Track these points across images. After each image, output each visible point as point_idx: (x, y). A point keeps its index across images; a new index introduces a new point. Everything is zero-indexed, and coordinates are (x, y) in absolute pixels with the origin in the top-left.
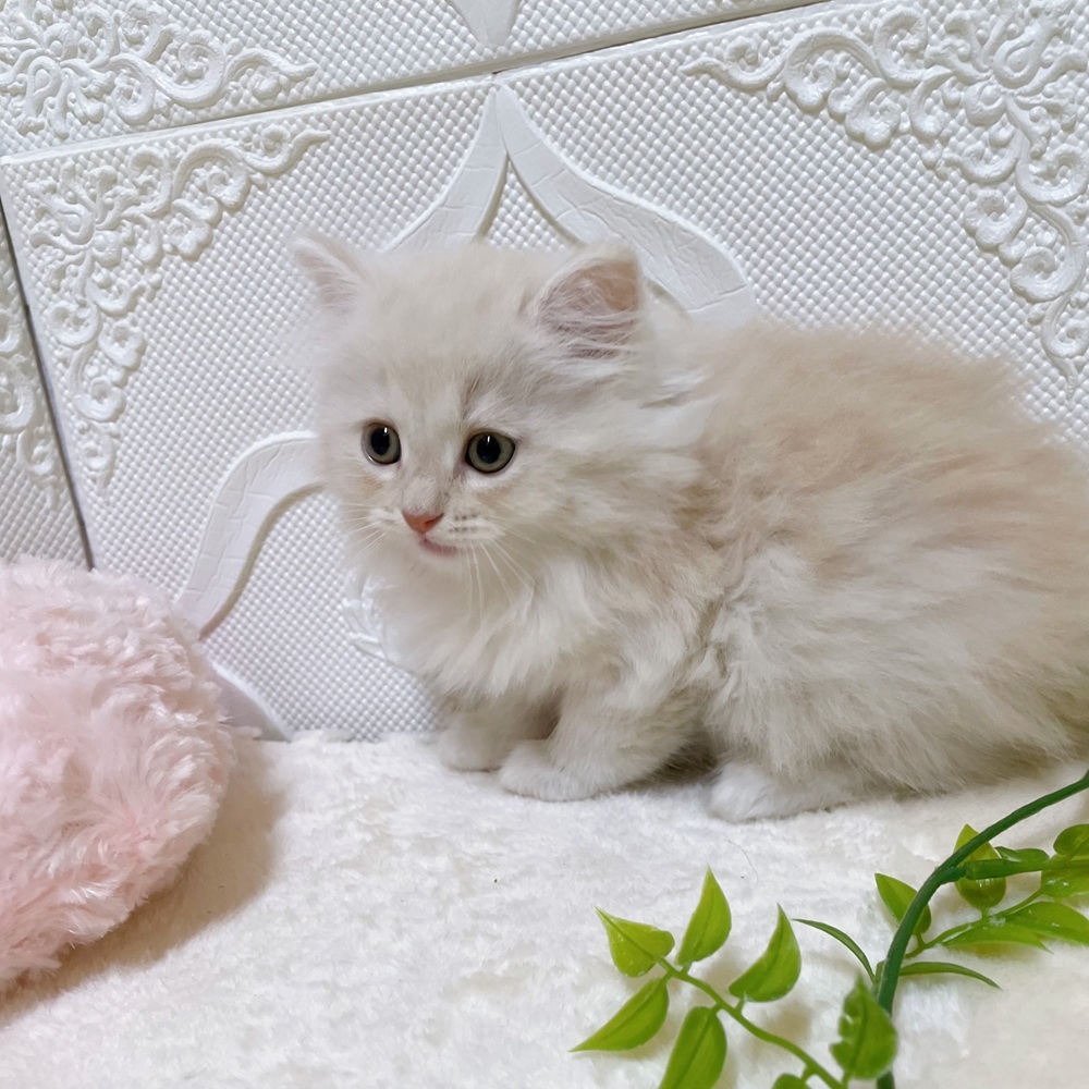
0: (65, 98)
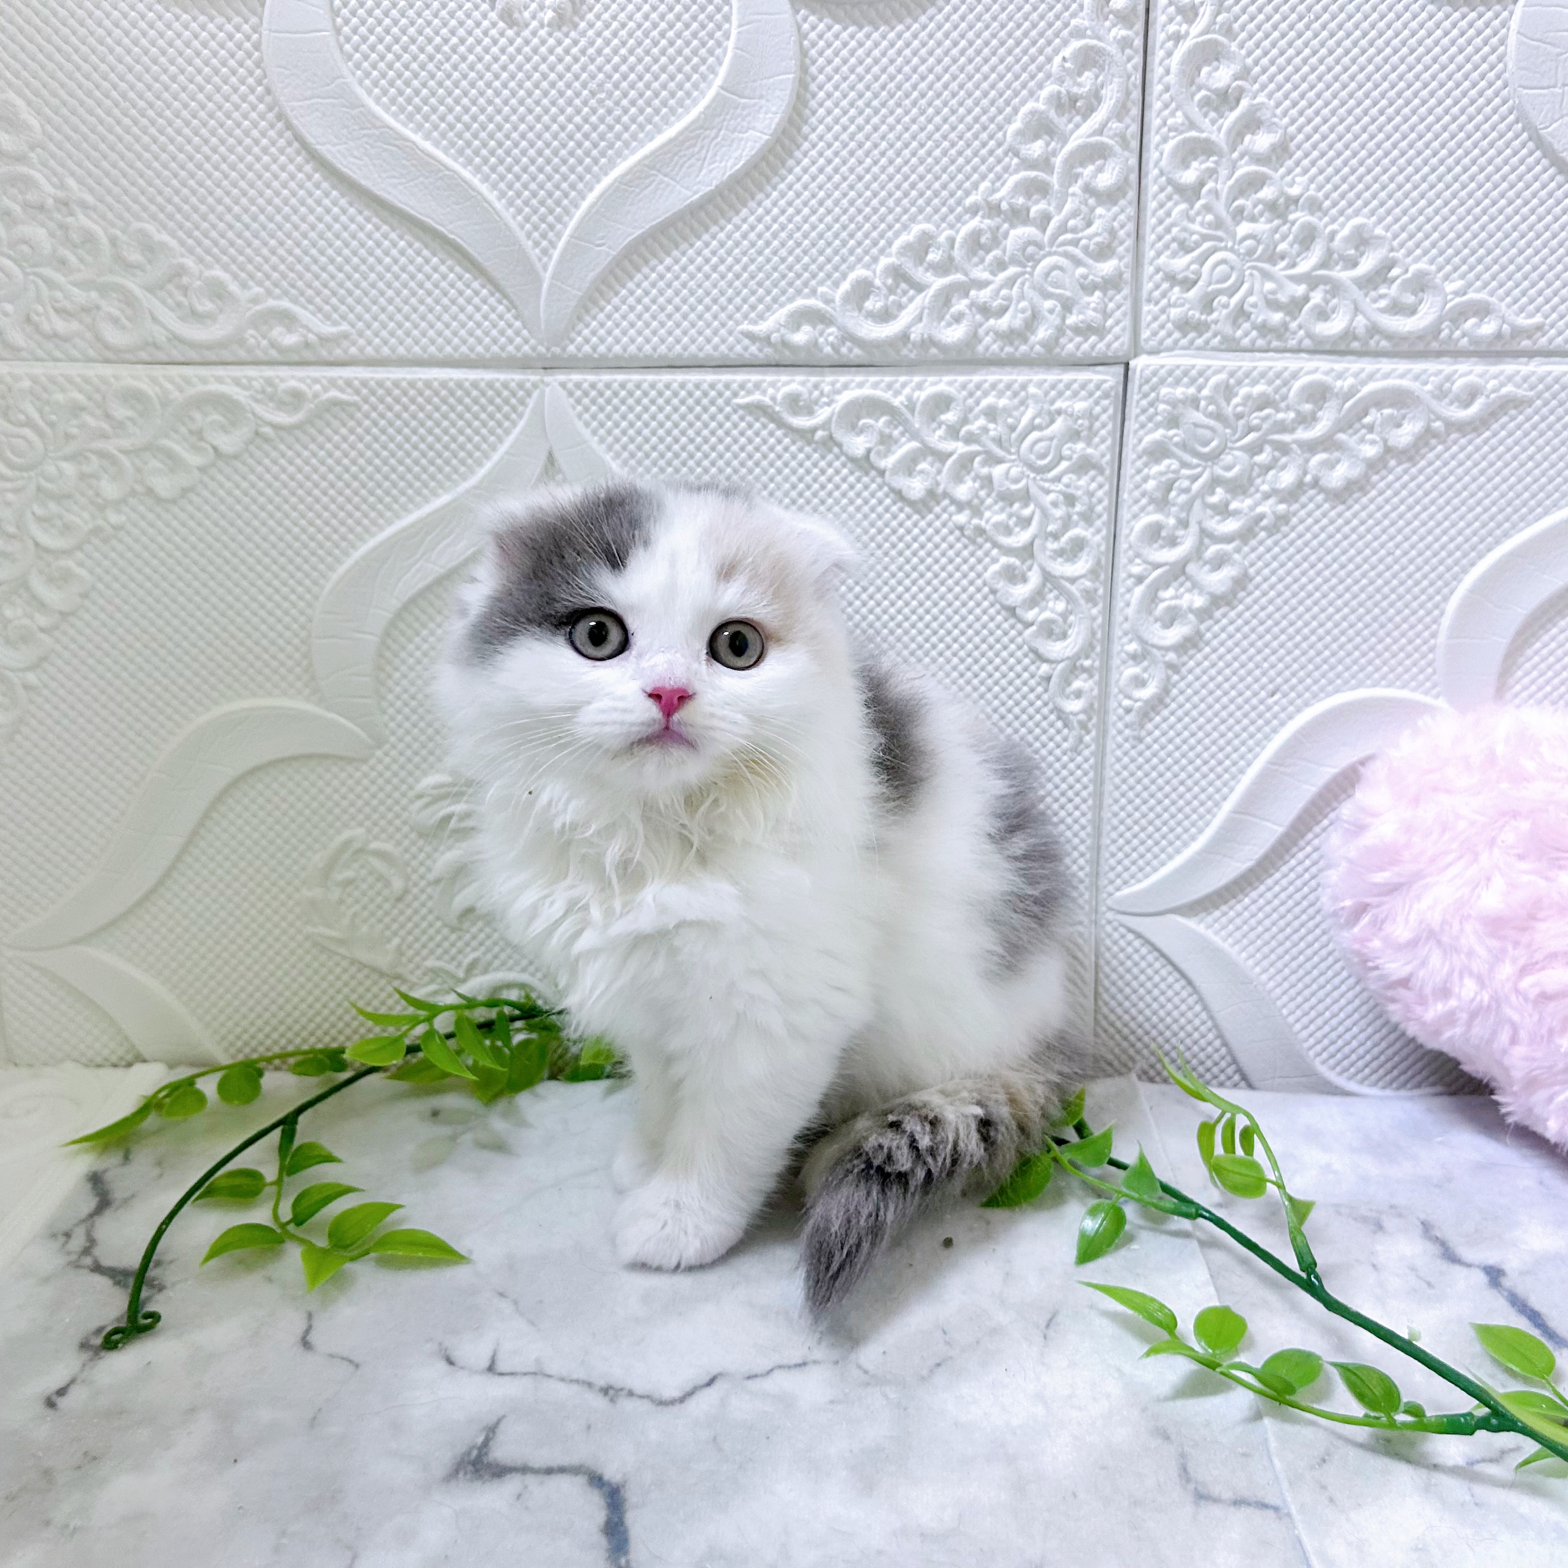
0: (1242, 301)
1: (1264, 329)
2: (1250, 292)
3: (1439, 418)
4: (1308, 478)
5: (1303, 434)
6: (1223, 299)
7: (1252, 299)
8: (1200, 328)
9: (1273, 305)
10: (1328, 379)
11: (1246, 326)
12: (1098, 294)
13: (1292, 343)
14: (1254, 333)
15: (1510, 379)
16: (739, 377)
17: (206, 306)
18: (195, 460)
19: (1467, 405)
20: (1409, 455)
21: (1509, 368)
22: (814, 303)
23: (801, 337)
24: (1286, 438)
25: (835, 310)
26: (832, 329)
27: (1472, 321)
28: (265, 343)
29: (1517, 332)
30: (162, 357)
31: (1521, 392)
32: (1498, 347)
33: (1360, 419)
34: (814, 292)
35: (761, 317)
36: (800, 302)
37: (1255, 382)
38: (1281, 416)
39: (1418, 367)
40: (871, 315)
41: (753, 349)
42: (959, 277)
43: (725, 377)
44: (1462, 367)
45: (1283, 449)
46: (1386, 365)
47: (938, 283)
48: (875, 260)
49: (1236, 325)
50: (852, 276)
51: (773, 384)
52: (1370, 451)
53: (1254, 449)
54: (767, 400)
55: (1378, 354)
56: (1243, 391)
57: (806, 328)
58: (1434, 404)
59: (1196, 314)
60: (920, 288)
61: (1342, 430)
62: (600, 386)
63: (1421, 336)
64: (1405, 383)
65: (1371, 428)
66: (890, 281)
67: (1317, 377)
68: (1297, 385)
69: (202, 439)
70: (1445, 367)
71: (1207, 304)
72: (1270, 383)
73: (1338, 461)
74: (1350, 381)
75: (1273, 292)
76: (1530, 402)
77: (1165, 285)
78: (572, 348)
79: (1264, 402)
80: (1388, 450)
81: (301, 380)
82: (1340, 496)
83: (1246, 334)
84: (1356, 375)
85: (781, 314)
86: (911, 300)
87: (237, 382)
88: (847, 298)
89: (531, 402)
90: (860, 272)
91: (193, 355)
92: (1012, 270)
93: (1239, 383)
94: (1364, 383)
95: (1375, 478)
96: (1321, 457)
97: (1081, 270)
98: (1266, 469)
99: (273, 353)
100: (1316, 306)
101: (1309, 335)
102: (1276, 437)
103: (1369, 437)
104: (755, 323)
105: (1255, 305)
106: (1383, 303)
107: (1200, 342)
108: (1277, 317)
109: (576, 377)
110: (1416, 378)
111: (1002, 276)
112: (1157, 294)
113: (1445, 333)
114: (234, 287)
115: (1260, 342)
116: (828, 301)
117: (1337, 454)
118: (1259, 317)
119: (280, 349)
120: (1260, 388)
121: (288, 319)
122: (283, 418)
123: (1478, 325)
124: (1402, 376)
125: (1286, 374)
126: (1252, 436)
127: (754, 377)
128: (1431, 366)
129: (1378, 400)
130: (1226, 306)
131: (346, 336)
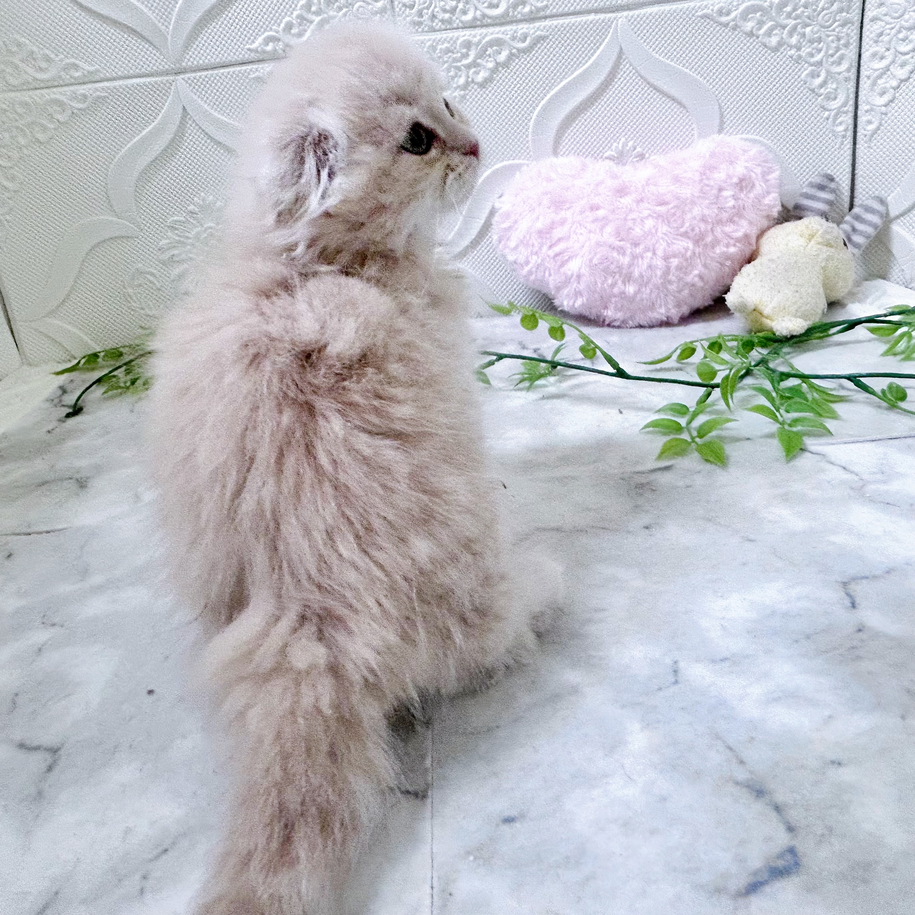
0: (433, 11)
1: (443, 21)
2: (435, 7)
3: (514, 48)
4: (470, 80)
5: (465, 62)
6: (425, 11)
7: (436, 10)
8: (420, 24)
9: (445, 11)
10: (470, 38)
11: (436, 21)
12: (378, 15)
13: (455, 25)
14: (440, 24)
15: (538, 28)
16: (249, 67)
17: (44, 65)
18: (52, 126)
19: (524, 40)
20: (505, 65)
21: (537, 24)
22: (273, 33)
23: (270, 47)
24: (459, 64)
25: (281, 35)
26: (280, 43)
27: (520, 7)
28: (68, 77)
29: (538, 10)
30: (31, 87)
31: (543, 33)
32: (532, 17)
33: (485, 53)
34: (271, 29)
35: (253, 42)
36: (267, 34)
37: (443, 44)
38: (455, 56)
39: (503, 29)
40: (294, 35)
41: (252, 55)
42: (325, 15)
43: (244, 68)
44: (520, 26)
45: (458, 69)
46: (491, 29)
47: (317, 19)
48: (292, 13)
49: (433, 21)
50: (284, 21)
51: (262, 68)
52: (491, 65)
53: (448, 70)
54: (261, 75)
55: (487, 26)
56: (439, 47)
57: (271, 44)
58: (512, 43)
59: (416, 18)
60: (312, 22)
61: (480, 58)
62: (198, 77)
63: (503, 16)
64: (500, 36)
65: (489, 56)
66: (299, 21)
67: (465, 38)
68: (459, 42)
69: (52, 117)
70: (514, 27)
71: (420, 14)
72: (449, 42)
73: (480, 71)
74: (478, 37)
75: (444, 6)
76: (547, 37)
77: (403, 8)
78: (184, 64)
79: (448, 51)
80: (497, 64)
81: (84, 89)
82: (483, 85)
83: (437, 24)
84: (480, 35)
85: (260, 40)
86: (309, 27)
87: (61, 93)
88: (284, 30)
89: (173, 88)
90: (287, 19)
91: (42, 85)
92: (345, 10)
93: (437, 43)
94: (484, 38)
95: (495, 76)
96: (473, 70)
97: (371, 6)
98: (453, 78)
99: (73, 80)
100: (462, 9)
101: (462, 22)
102: (455, 64)
103: (490, 59)
104: (251, 45)
105: (438, 12)
106: (486, 5)
107: (420, 30)
108: (447, 16)
109: (188, 75)
110: (503, 33)
111: (341, 13)
112: (401, 12)
113: (511, 14)
114: (53, 56)
115: (443, 27)
116: (277, 32)
117: (479, 68)
118: (441, 16)
119: (75, 79)
120: (446, 45)
121: (76, 67)
122: (81, 106)
123: (523, 8)
124: (497, 33)
125: (454, 39)
126: (446, 65)
127: (255, 66)
128: (508, 28)
129: (491, 44)
130: (427, 14)
131: (98, 71)
